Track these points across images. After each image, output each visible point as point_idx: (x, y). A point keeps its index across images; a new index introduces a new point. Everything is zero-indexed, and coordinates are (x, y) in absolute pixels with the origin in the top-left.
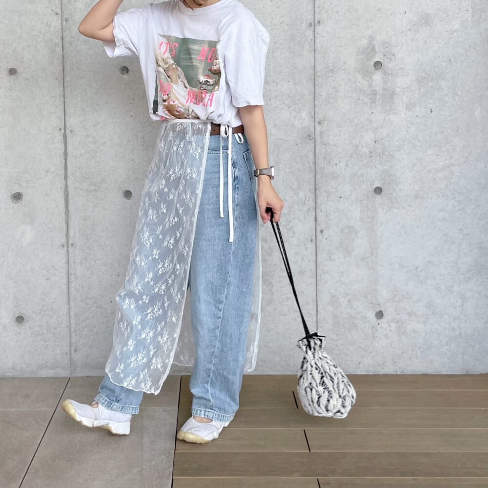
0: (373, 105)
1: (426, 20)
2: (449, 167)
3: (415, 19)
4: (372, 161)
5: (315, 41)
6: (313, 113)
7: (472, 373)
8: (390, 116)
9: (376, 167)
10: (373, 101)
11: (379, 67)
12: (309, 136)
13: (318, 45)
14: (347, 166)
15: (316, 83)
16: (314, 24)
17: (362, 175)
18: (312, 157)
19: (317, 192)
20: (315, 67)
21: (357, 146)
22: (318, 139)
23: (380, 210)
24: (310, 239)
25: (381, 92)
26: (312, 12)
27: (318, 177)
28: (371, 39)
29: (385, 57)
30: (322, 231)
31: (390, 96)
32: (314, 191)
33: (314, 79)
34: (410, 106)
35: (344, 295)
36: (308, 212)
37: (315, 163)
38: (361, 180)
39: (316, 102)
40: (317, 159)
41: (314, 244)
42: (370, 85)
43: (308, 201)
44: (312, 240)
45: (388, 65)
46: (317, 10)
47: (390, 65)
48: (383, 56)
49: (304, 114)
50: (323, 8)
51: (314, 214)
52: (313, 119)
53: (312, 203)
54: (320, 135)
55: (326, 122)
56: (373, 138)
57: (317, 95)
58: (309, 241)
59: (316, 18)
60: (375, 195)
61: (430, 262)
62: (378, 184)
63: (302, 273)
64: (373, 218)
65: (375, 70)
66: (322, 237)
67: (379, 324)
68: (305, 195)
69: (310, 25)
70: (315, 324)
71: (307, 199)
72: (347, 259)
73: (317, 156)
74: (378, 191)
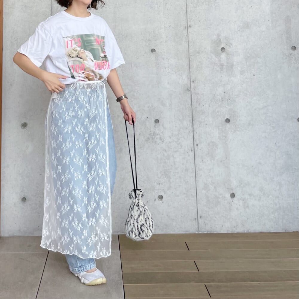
0: (222, 72)
1: (247, 25)
2: (266, 107)
3: (242, 25)
4: (223, 103)
5: (188, 36)
6: (189, 76)
7: (289, 231)
8: (231, 78)
9: (225, 107)
10: (222, 69)
11: (224, 51)
12: (188, 89)
13: (190, 38)
14: (209, 106)
15: (190, 59)
16: (187, 28)
17: (218, 112)
18: (190, 101)
19: (193, 121)
20: (189, 50)
21: (214, 95)
22: (193, 91)
23: (229, 132)
24: (191, 150)
25: (226, 64)
26: (186, 21)
27: (193, 113)
28: (219, 35)
29: (227, 45)
30: (197, 145)
31: (231, 66)
32: (192, 121)
33: (189, 57)
34: (242, 73)
35: (212, 184)
36: (189, 134)
37: (192, 105)
38: (218, 115)
39: (191, 70)
40: (192, 103)
41: (193, 153)
42: (220, 61)
43: (189, 127)
44: (192, 150)
45: (228, 49)
46: (188, 19)
47: (230, 50)
48: (225, 45)
49: (184, 77)
50: (192, 19)
51: (192, 135)
52: (189, 80)
53: (191, 128)
54: (194, 89)
55: (197, 81)
56: (223, 90)
57: (191, 66)
58: (190, 151)
59: (188, 24)
60: (226, 123)
61: (260, 163)
62: (227, 117)
63: (187, 170)
64: (225, 137)
65: (222, 52)
66: (198, 148)
67: (232, 201)
68: (187, 123)
69: (185, 27)
70: (195, 201)
71: (188, 125)
72: (213, 161)
73: (193, 100)
74: (227, 121)
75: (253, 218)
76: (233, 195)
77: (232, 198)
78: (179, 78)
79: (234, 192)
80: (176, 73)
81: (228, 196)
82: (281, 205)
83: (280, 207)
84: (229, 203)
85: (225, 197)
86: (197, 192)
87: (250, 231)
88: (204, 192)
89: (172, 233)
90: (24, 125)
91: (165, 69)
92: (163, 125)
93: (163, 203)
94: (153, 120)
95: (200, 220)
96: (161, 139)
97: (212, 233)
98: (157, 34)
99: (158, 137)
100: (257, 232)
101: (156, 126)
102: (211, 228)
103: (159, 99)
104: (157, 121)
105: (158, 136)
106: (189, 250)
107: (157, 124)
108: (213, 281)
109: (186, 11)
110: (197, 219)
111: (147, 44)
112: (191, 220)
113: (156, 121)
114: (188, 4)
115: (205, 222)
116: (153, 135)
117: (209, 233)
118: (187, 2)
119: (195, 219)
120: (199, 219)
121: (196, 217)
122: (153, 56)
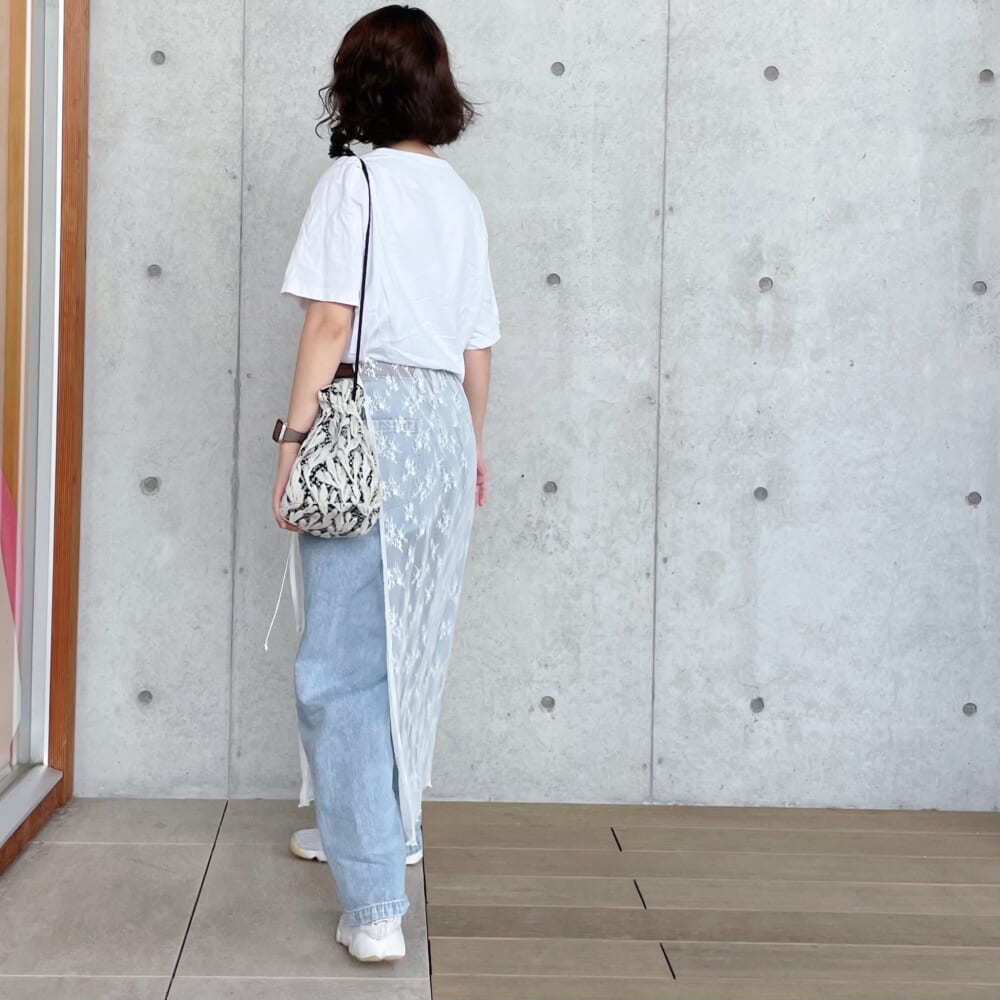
0: (757, 350)
1: (847, 213)
2: (878, 458)
3: (829, 210)
4: (751, 443)
5: (663, 240)
6: (657, 360)
7: (909, 808)
8: (783, 371)
9: (758, 454)
10: (757, 344)
11: (768, 287)
12: (650, 398)
13: (669, 247)
14: (710, 450)
15: (665, 310)
16: (662, 213)
17: (734, 468)
18: (652, 432)
19: (659, 492)
20: (662, 283)
21: (728, 417)
22: (664, 404)
23: (764, 527)
24: (646, 572)
25: (770, 329)
26: (661, 193)
27: (662, 468)
28: (757, 240)
29: (779, 272)
30: (665, 560)
31: (784, 337)
32: (654, 492)
33: (661, 303)
34: (816, 355)
35: (700, 670)
36: (643, 527)
37: (658, 444)
38: (733, 476)
39: (663, 342)
40: (660, 437)
41: (652, 581)
42: (753, 317)
43: (644, 508)
44: (648, 575)
45: (783, 284)
46: (668, 188)
47: (786, 285)
48: (774, 270)
49: (642, 361)
50: (679, 186)
51: (653, 530)
52: (657, 370)
53: (650, 511)
54: (668, 397)
55: (678, 376)
56: (755, 406)
57: (664, 330)
58: (644, 576)
59: (666, 203)
60: (756, 501)
61: (844, 618)
62: (760, 483)
63: (629, 630)
64: (750, 540)
65: (762, 292)
66: (666, 569)
67: (756, 721)
68: (640, 498)
69: (657, 213)
70: (648, 718)
71: (643, 503)
72: (707, 608)
73: (661, 431)
74: (760, 493)
75: (811, 768)
76: (758, 705)
77: (754, 711)
78: (626, 365)
79: (761, 696)
80: (617, 349)
81: (743, 705)
82: (894, 735)
83: (891, 740)
84: (747, 726)
85: (734, 709)
86: (656, 692)
87: (798, 803)
88: (675, 692)
89: (573, 801)
90: (151, 484)
91: (587, 335)
92: (568, 500)
93: (553, 718)
94: (540, 485)
95: (658, 770)
96: (558, 538)
97: (689, 805)
98: (569, 230)
99: (551, 535)
100: (818, 806)
101: (547, 503)
102: (689, 791)
103: (562, 423)
104: (551, 488)
105: (551, 531)
106: (621, 849)
107: (552, 495)
108: (685, 935)
109: (662, 162)
110: (648, 766)
111: (536, 259)
112: (632, 768)
113: (549, 488)
114: (669, 139)
115: (671, 775)
116: (538, 527)
117: (681, 804)
118: (669, 133)
119: (645, 766)
120: (654, 765)
121: (647, 761)
122: (551, 295)
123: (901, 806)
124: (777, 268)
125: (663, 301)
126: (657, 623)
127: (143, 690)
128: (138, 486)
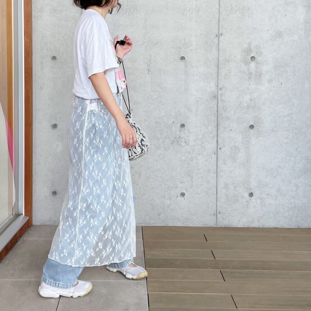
0: (250, 80)
1: (279, 35)
2: (290, 114)
3: (274, 34)
4: (248, 111)
5: (219, 45)
6: (217, 84)
7: (301, 228)
8: (259, 87)
9: (251, 114)
10: (250, 78)
11: (254, 59)
12: (215, 96)
13: (221, 47)
14: (235, 113)
15: (219, 67)
16: (218, 36)
17: (243, 118)
18: (216, 107)
19: (218, 127)
20: (218, 59)
21: (241, 102)
22: (219, 98)
23: (253, 138)
25: (254, 73)
26: (218, 29)
27: (219, 119)
28: (250, 44)
29: (257, 54)
30: (220, 149)
31: (259, 75)
32: (216, 126)
33: (218, 65)
34: (270, 81)
35: (232, 184)
36: (213, 138)
37: (218, 111)
38: (242, 121)
39: (219, 78)
40: (218, 109)
41: (216, 155)
42: (248, 69)
43: (213, 132)
44: (215, 153)
45: (258, 58)
46: (220, 27)
47: (260, 59)
48: (256, 54)
49: (212, 84)
50: (224, 27)
51: (216, 139)
52: (217, 87)
53: (215, 133)
54: (221, 96)
55: (224, 89)
56: (250, 98)
57: (219, 74)
58: (213, 154)
59: (220, 32)
60: (250, 129)
61: (279, 167)
62: (251, 123)
63: (209, 171)
64: (248, 142)
65: (251, 61)
66: (221, 152)
67: (250, 200)
68: (212, 129)
69: (217, 36)
70: (215, 199)
71: (213, 131)
72: (234, 164)
73: (219, 107)
74: (251, 127)
75: (269, 215)
76: (251, 195)
77: (250, 197)
78: (207, 86)
79: (252, 192)
80: (204, 81)
81: (246, 195)
82: (296, 204)
83: (295, 205)
84: (247, 202)
85: (243, 196)
86: (218, 191)
87: (265, 226)
88: (224, 191)
89: (191, 226)
90: (55, 126)
91: (194, 76)
92: (188, 130)
93: (184, 199)
94: (179, 125)
95: (219, 216)
96: (185, 142)
97: (229, 227)
98: (188, 42)
99: (183, 141)
100: (271, 227)
101: (182, 131)
102: (229, 222)
103: (186, 105)
104: (183, 126)
105: (183, 140)
106: (207, 241)
107: (183, 128)
108: (228, 268)
109: (218, 19)
110: (216, 215)
111: (177, 52)
112: (210, 215)
113: (182, 126)
114: (220, 11)
115: (223, 217)
116: (179, 138)
117: (226, 227)
118: (220, 9)
119: (214, 214)
120: (218, 214)
121: (215, 213)
122: (182, 63)
123: (298, 227)
124: (257, 53)
125: (219, 64)
126: (218, 169)
127: (54, 191)
128: (50, 127)
